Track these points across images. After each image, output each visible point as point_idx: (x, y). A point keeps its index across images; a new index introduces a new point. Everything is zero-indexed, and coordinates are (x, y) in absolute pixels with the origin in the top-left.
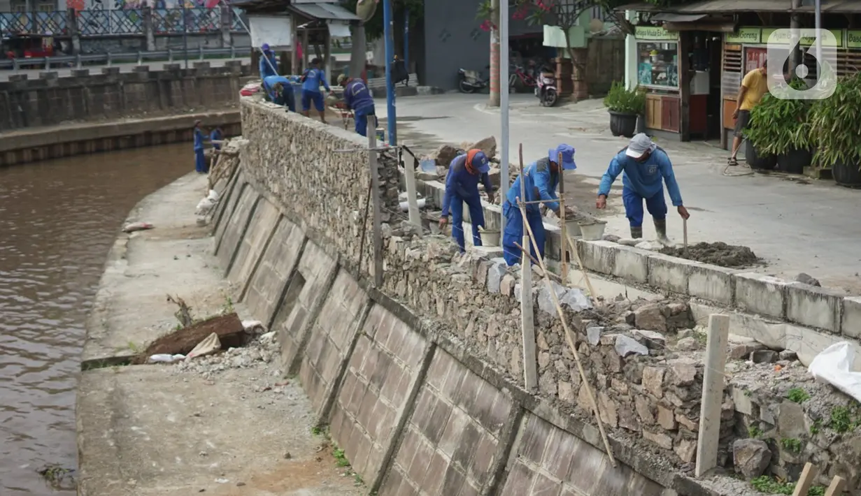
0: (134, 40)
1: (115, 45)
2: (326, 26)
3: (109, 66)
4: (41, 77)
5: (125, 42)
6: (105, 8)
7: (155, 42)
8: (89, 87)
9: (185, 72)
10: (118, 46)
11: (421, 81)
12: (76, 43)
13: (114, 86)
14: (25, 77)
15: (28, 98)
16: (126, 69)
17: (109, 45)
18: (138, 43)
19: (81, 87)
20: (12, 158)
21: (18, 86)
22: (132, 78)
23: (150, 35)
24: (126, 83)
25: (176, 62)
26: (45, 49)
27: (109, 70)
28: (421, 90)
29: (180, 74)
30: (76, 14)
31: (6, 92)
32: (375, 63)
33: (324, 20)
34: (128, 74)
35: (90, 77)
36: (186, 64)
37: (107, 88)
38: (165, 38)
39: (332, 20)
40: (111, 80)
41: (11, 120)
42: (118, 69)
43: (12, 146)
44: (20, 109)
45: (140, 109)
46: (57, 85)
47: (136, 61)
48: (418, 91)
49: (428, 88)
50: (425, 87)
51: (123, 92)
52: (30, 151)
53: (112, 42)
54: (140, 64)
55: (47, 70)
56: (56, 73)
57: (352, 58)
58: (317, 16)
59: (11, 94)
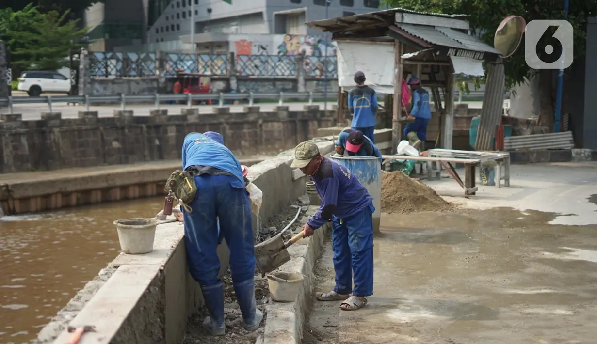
0: (287, 83)
1: (269, 86)
2: (449, 61)
3: (251, 104)
4: (182, 112)
5: (278, 83)
6: (269, 54)
7: (305, 85)
8: (227, 123)
9: (323, 113)
10: (272, 87)
11: (578, 143)
12: (233, 84)
13: (254, 123)
14: (165, 112)
15: (166, 132)
16: (266, 108)
17: (264, 86)
18: (290, 86)
19: (221, 123)
20: (134, 192)
21: (157, 121)
22: (271, 117)
23: (301, 80)
24: (265, 121)
25: (315, 104)
26: (202, 87)
27: (250, 108)
28: (577, 154)
29: (318, 115)
30: (235, 58)
31: (144, 126)
32: (512, 115)
33: (445, 49)
34: (268, 113)
35: (231, 115)
36: (326, 105)
37: (246, 126)
38: (315, 82)
39: (457, 50)
40: (251, 118)
41: (146, 153)
42: (258, 108)
43: (136, 180)
44: (157, 142)
45: (277, 146)
46: (197, 121)
47: (277, 101)
48: (573, 155)
49: (587, 151)
50: (583, 150)
51: (261, 130)
52: (154, 186)
53: (266, 84)
54: (281, 104)
55: (189, 106)
56: (197, 109)
57: (484, 106)
58: (434, 42)
59: (149, 127)
